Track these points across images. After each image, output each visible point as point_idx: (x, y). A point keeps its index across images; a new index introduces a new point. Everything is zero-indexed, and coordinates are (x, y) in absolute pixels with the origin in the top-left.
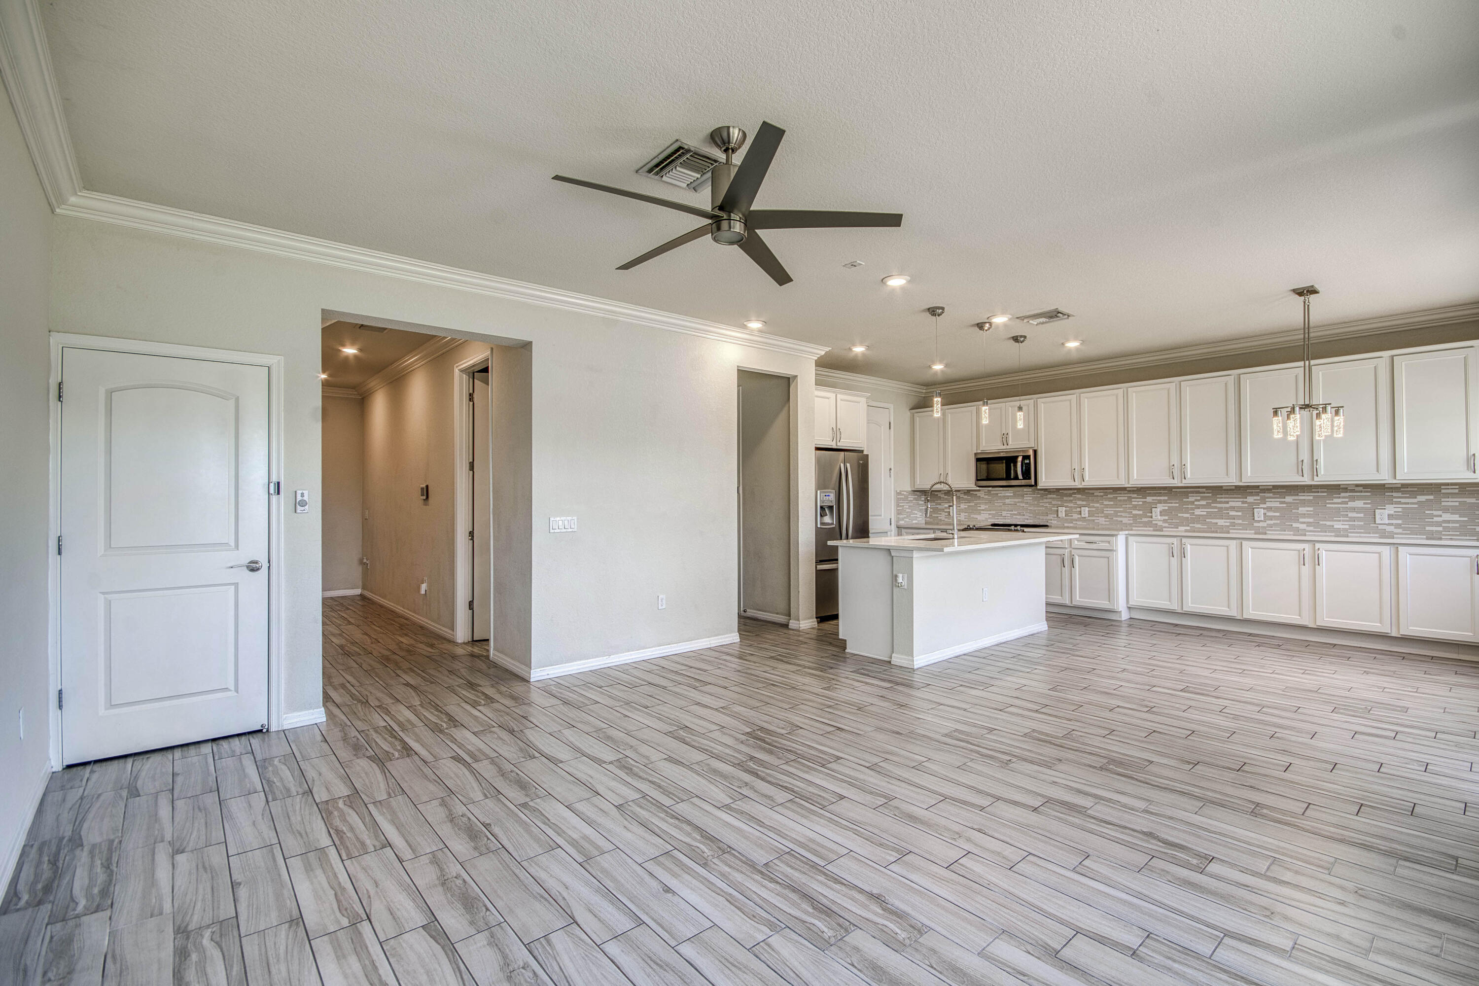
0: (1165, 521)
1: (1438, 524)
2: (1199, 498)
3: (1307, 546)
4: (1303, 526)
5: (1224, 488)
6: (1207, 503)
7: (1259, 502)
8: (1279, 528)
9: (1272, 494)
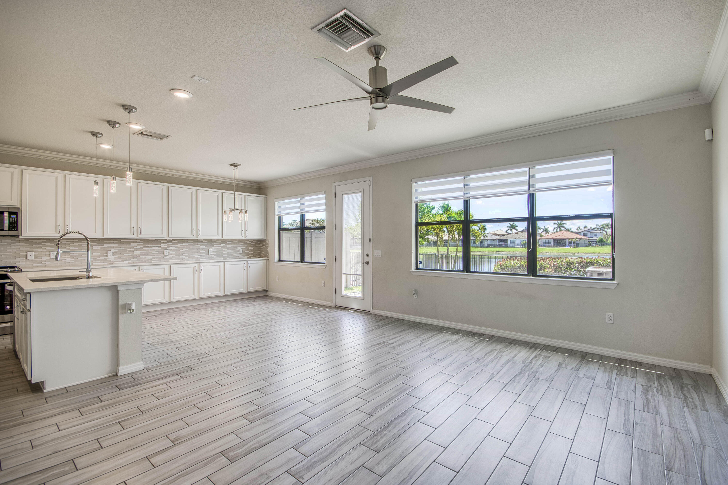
1: (226, 254)
2: (136, 245)
3: (197, 265)
4: (184, 257)
5: (150, 240)
6: (141, 247)
7: (166, 247)
8: (175, 259)
9: (172, 243)
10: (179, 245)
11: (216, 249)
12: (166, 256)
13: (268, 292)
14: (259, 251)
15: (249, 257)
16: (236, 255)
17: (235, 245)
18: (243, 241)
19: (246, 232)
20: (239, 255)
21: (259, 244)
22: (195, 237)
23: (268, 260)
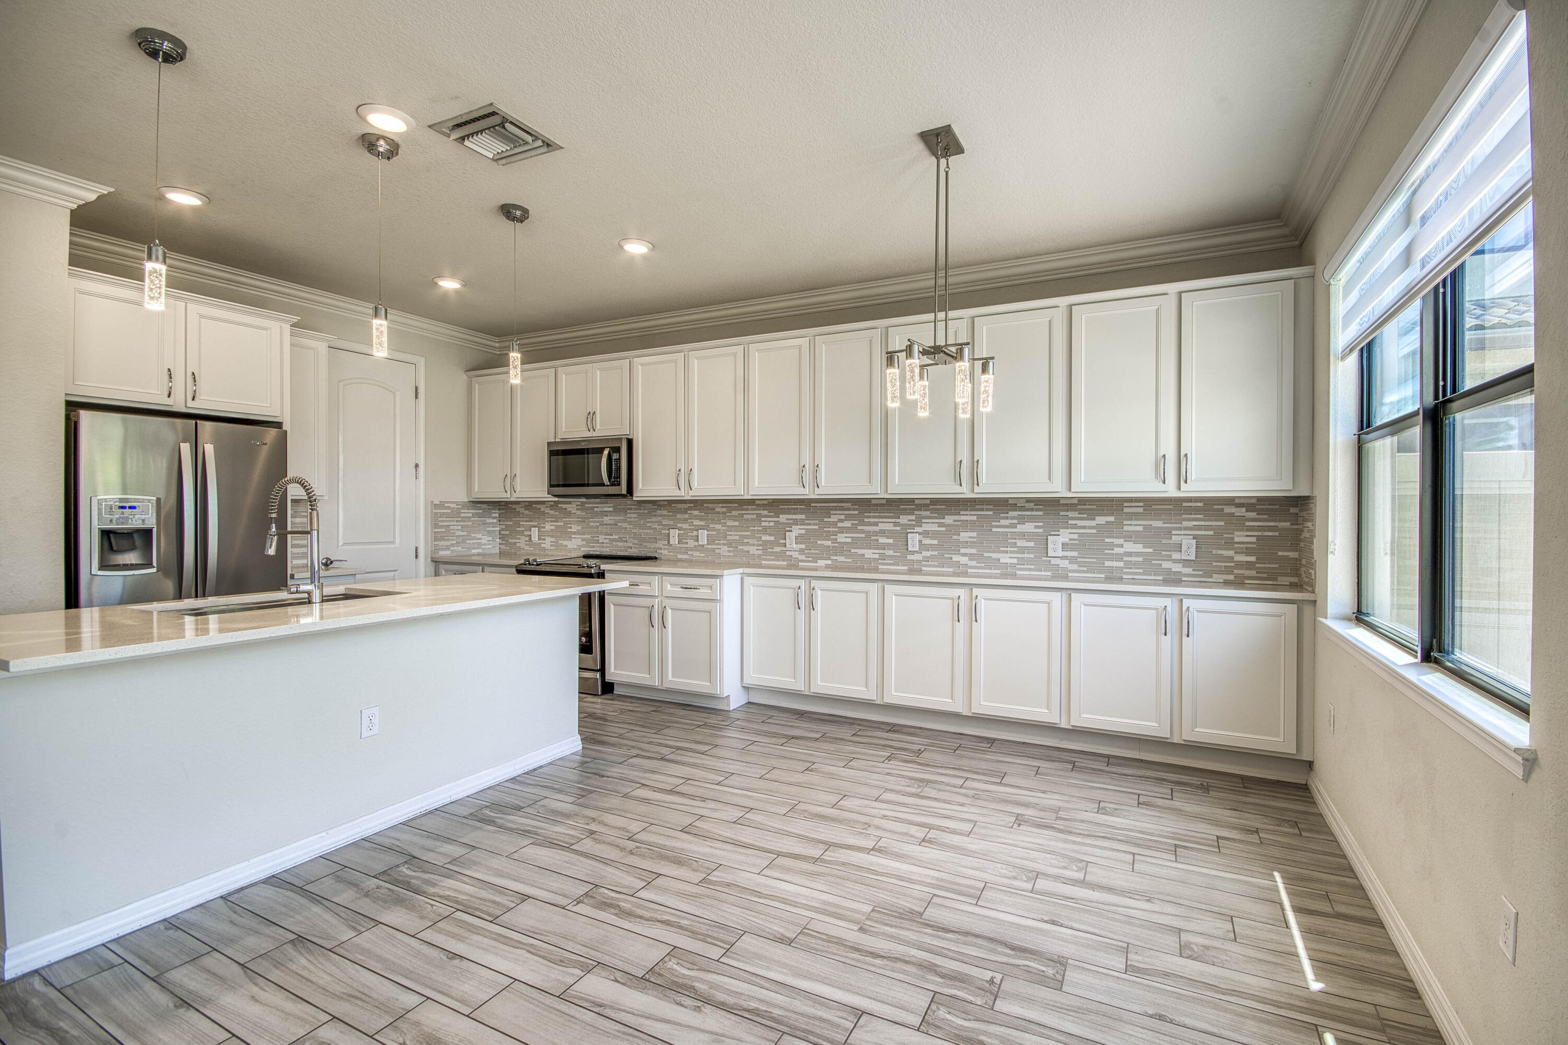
0: (801, 551)
1: (1119, 557)
4: (964, 560)
5: (873, 502)
6: (852, 524)
7: (914, 523)
8: (936, 563)
9: (929, 512)
10: (949, 520)
11: (1076, 536)
12: (913, 553)
13: (1313, 774)
14: (1293, 555)
15: (1231, 577)
16: (1167, 565)
17: (1159, 524)
19: (1184, 463)
20: (1177, 568)
21: (1294, 519)
23: (1313, 603)
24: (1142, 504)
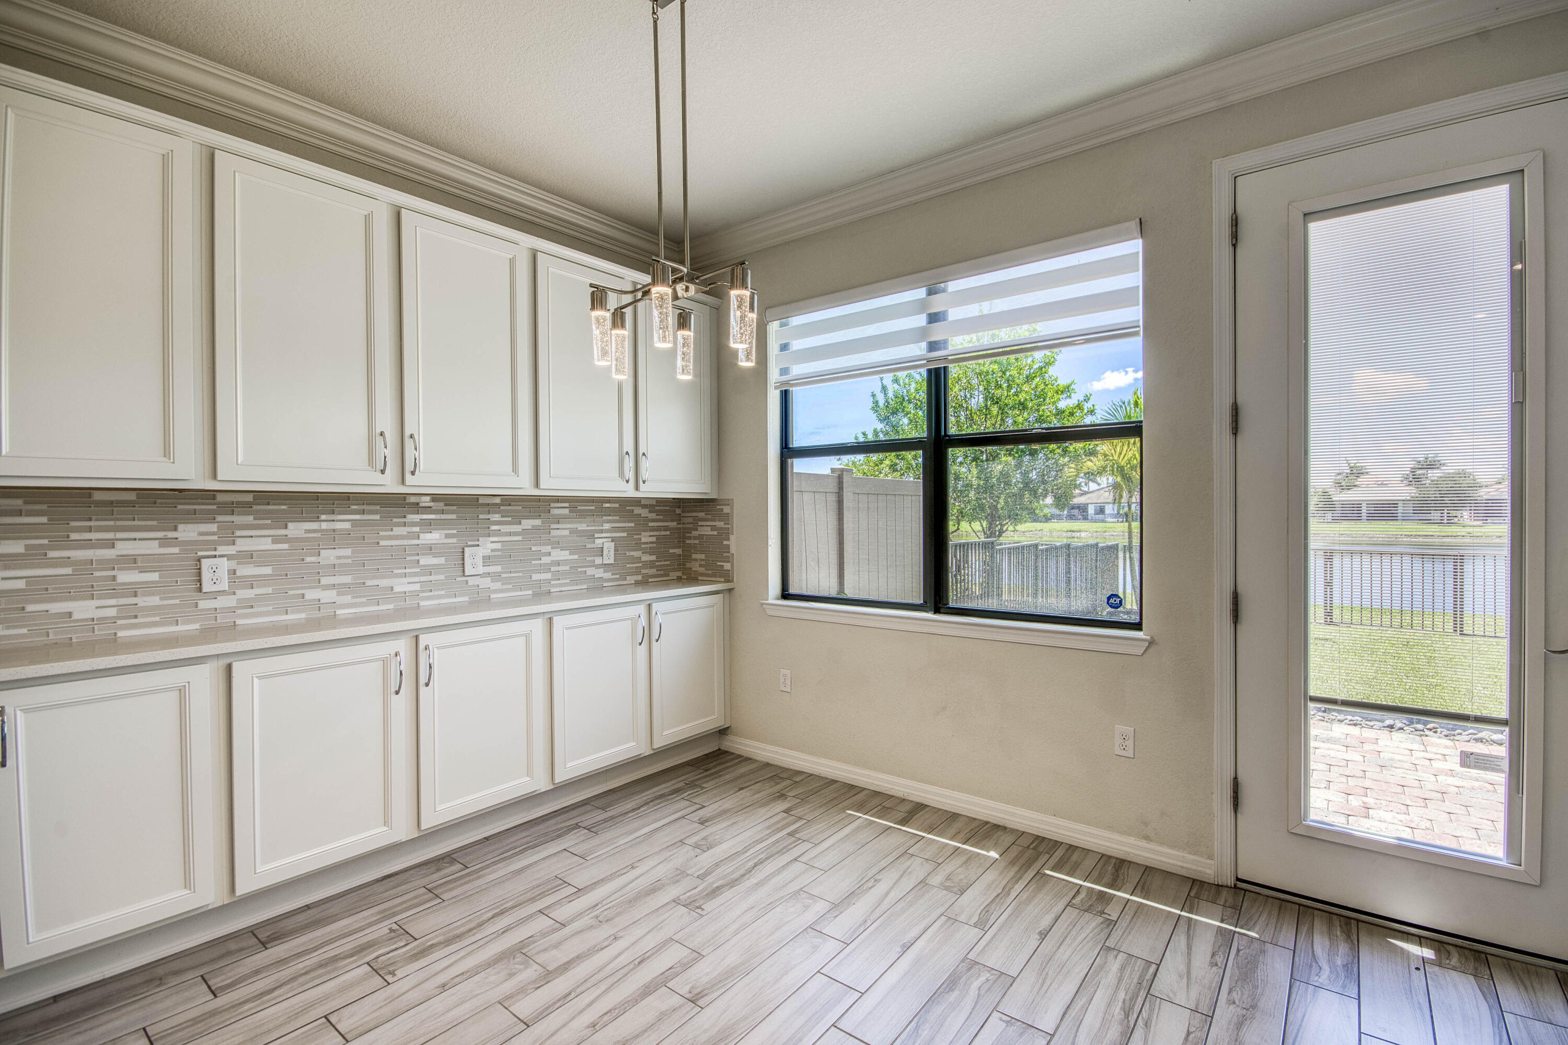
1: (546, 568)
3: (402, 646)
4: (327, 596)
5: (97, 496)
6: (27, 547)
7: (215, 538)
8: (270, 608)
9: (251, 518)
10: (296, 529)
11: (498, 546)
12: (215, 595)
13: (730, 737)
14: (678, 551)
15: (639, 578)
16: (591, 571)
17: (582, 527)
18: (617, 505)
19: (643, 461)
20: (599, 573)
21: (679, 519)
22: (388, 484)
23: (730, 590)
24: (567, 505)
